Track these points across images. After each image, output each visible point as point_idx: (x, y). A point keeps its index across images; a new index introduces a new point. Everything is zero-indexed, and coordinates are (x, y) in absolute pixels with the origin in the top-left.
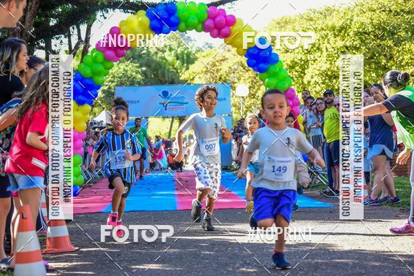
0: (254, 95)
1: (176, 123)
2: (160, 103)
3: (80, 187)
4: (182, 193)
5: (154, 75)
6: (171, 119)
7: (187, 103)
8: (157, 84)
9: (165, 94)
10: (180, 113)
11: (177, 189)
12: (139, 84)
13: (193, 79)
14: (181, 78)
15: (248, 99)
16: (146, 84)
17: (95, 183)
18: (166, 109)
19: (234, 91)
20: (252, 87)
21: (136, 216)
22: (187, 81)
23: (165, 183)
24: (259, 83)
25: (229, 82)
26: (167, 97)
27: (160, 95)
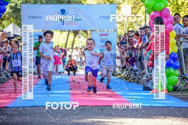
1: (72, 36)
4: (74, 92)
6: (67, 33)
7: (81, 20)
8: (56, 3)
10: (75, 28)
11: (71, 89)
12: (41, 2)
13: (86, 0)
16: (47, 3)
17: (3, 83)
18: (63, 24)
19: (119, 11)
20: (135, 8)
21: (37, 110)
22: (81, 1)
23: (62, 84)
24: (140, 4)
25: (115, 3)
26: (64, 14)
27: (58, 12)
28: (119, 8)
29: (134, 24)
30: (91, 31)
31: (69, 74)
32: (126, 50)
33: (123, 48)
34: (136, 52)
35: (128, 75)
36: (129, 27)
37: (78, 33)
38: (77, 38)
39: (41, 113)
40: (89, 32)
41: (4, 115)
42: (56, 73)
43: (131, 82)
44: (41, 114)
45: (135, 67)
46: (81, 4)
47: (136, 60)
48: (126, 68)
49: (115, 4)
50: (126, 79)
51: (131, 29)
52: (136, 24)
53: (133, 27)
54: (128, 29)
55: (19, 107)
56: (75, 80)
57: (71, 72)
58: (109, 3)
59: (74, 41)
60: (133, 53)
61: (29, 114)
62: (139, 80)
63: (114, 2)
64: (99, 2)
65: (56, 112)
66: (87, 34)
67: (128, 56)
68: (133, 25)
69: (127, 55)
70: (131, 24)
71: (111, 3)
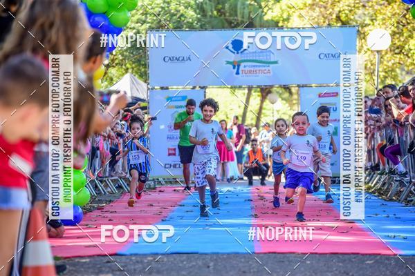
0: (401, 48)
1: (256, 98)
2: (228, 63)
3: (83, 208)
4: (264, 223)
5: (219, 11)
6: (246, 91)
7: (276, 62)
8: (223, 27)
9: (237, 45)
10: (263, 80)
11: (256, 216)
12: (191, 27)
13: (288, 19)
14: (266, 18)
15: (389, 55)
16: (203, 28)
17: (110, 201)
18: (237, 73)
19: (363, 41)
20: (398, 33)
21: (182, 262)
22: (278, 22)
23: (235, 203)
24: (412, 25)
25: (354, 23)
26: (240, 52)
27: (227, 48)
28: (362, 36)
29: (398, 71)
30: (299, 86)
31: (251, 183)
32: (379, 128)
33: (371, 125)
34: (401, 132)
35: (384, 184)
36: (385, 77)
37: (270, 92)
38: (267, 103)
39: (191, 267)
40: (294, 90)
41: (113, 271)
42: (223, 180)
43: (391, 200)
44: (191, 270)
45: (401, 167)
46: (276, 29)
47: (402, 150)
48: (379, 170)
49: (354, 26)
50: (380, 192)
51: (389, 82)
52: (403, 70)
53: (394, 78)
54: (383, 82)
55: (145, 255)
56: (265, 195)
58: (339, 24)
59: (261, 108)
60: (396, 135)
61: (167, 270)
62: (410, 197)
63: (351, 22)
64: (318, 24)
65: (225, 267)
66: (291, 93)
67: (384, 143)
68: (395, 71)
69: (382, 140)
70: (390, 71)
71: (344, 24)
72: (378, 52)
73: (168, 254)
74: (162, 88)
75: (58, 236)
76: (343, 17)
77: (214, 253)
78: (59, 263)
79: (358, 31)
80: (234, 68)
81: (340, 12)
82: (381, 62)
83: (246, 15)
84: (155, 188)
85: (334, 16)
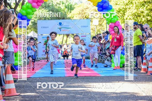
0: (101, 25)
1: (65, 37)
2: (58, 28)
6: (63, 35)
7: (70, 28)
8: (57, 19)
9: (60, 24)
10: (67, 32)
12: (48, 19)
13: (73, 17)
14: (67, 17)
15: (98, 26)
16: (51, 19)
18: (61, 31)
19: (92, 23)
20: (100, 21)
21: (47, 79)
22: (70, 18)
24: (103, 19)
27: (58, 24)
28: (91, 21)
29: (100, 30)
30: (76, 34)
31: (64, 59)
36: (98, 32)
37: (69, 36)
38: (68, 38)
43: (99, 62)
46: (70, 20)
49: (89, 19)
51: (99, 33)
52: (102, 30)
53: (100, 32)
54: (97, 33)
55: (37, 78)
56: (68, 62)
57: (65, 58)
58: (86, 19)
59: (67, 40)
64: (81, 18)
65: (58, 80)
70: (99, 30)
71: (87, 18)
72: (96, 25)
73: (43, 77)
74: (41, 35)
75: (14, 73)
76: (87, 17)
77: (55, 77)
78: (15, 80)
79: (91, 20)
80: (60, 29)
81: (86, 15)
82: (96, 28)
83: (63, 16)
84: (39, 61)
85: (85, 17)
